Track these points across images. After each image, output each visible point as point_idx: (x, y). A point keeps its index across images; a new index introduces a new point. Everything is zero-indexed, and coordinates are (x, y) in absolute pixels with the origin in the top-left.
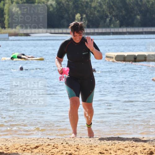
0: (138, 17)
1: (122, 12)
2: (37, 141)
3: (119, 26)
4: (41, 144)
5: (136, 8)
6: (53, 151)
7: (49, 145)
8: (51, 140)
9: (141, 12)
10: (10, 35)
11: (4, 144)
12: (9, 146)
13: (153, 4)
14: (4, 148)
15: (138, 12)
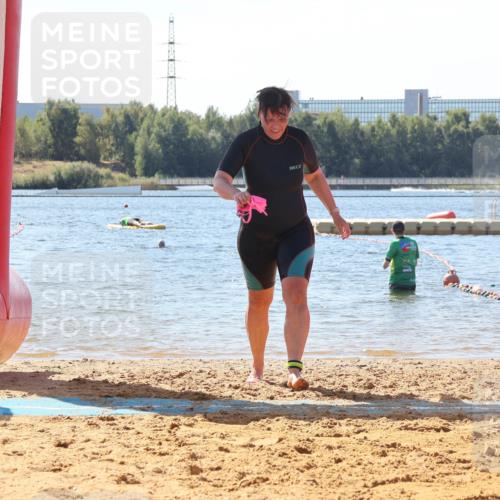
0: (357, 161)
1: (330, 152)
2: (182, 365)
4: (189, 370)
5: (353, 146)
6: (208, 381)
7: (201, 371)
8: (205, 363)
9: (361, 152)
10: (145, 187)
11: (128, 368)
12: (135, 372)
13: (381, 140)
14: (126, 375)
15: (357, 153)
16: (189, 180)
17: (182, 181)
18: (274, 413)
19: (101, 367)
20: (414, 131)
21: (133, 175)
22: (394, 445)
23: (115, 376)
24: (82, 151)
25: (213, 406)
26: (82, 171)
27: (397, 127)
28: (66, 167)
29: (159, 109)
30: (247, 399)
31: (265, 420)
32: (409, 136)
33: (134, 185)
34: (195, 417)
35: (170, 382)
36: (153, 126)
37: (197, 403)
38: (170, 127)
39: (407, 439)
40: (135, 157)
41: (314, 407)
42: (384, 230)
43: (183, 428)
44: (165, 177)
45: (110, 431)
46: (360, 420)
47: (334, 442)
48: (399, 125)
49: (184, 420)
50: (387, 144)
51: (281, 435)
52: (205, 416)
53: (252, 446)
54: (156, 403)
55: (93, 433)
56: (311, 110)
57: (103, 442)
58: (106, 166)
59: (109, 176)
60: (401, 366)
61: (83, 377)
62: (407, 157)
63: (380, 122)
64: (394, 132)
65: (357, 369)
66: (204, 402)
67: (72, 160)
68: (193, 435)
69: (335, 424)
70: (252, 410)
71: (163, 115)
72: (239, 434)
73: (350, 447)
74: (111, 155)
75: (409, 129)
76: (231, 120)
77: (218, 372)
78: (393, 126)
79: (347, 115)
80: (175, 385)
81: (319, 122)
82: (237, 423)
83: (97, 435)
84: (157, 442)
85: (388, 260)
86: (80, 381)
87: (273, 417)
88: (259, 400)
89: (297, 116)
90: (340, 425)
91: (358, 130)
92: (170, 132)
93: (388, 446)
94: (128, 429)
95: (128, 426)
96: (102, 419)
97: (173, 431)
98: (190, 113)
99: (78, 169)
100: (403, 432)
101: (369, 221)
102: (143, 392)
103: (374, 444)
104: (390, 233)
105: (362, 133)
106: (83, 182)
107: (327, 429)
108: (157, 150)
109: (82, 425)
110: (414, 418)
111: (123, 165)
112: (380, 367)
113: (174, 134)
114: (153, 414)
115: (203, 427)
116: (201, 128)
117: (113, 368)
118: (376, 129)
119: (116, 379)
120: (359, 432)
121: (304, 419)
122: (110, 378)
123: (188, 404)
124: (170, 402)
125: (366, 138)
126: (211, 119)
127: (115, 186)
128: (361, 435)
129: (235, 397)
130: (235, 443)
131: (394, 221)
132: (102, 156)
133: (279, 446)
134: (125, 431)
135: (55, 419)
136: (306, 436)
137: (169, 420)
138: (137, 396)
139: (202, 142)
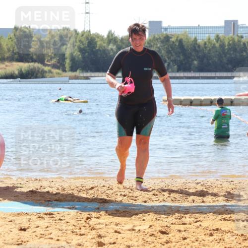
0: (196, 62)
1: (179, 57)
2: (93, 183)
3: (176, 70)
4: (97, 185)
5: (193, 53)
6: (108, 192)
7: (104, 186)
8: (106, 181)
9: (198, 57)
10: (71, 78)
11: (61, 184)
12: (65, 187)
13: (210, 50)
14: (60, 188)
15: (196, 58)
16: (97, 74)
17: (93, 74)
18: (146, 210)
19: (45, 184)
20: (229, 44)
21: (64, 71)
22: (217, 230)
23: (53, 189)
24: (35, 57)
25: (111, 207)
26: (34, 68)
27: (219, 42)
28: (25, 66)
29: (80, 32)
30: (131, 202)
31: (141, 215)
32: (226, 47)
33: (65, 76)
34: (101, 213)
35: (85, 192)
36: (76, 42)
37: (102, 204)
38: (86, 42)
39: (225, 226)
40: (66, 60)
41: (170, 207)
42: (211, 103)
43: (93, 219)
44: (83, 72)
45: (51, 221)
46: (197, 215)
47: (182, 227)
48: (221, 41)
49: (94, 214)
50: (214, 52)
51: (151, 223)
52: (106, 212)
53: (134, 230)
54: (78, 205)
55: (41, 223)
56: (169, 32)
57: (47, 228)
58: (48, 65)
59: (50, 72)
60: (221, 183)
61: (34, 189)
62: (225, 60)
63: (209, 39)
64: (217, 45)
65: (195, 185)
66: (105, 204)
67: (28, 62)
68: (99, 224)
69: (183, 217)
70: (134, 209)
71: (82, 35)
72: (126, 223)
73: (192, 230)
74: (51, 59)
75: (226, 43)
76: (122, 38)
77: (114, 187)
78: (217, 42)
79: (190, 35)
80: (89, 194)
81: (173, 39)
82: (125, 217)
83: (43, 223)
84: (78, 228)
85: (214, 120)
86: (33, 192)
87: (146, 213)
88: (138, 203)
89: (161, 36)
90: (185, 218)
91: (197, 44)
92: (86, 46)
93: (214, 230)
94: (61, 220)
95: (61, 218)
96: (46, 214)
97: (87, 221)
98: (98, 34)
99: (32, 67)
100: (223, 222)
101: (203, 98)
102: (70, 199)
103: (206, 229)
104: (215, 105)
105: (199, 46)
106: (35, 75)
107: (178, 220)
108: (79, 56)
109: (34, 218)
110: (229, 214)
111: (59, 65)
112: (209, 184)
113: (88, 46)
114: (76, 211)
115: (105, 219)
116: (104, 43)
117: (52, 184)
118: (207, 43)
119: (54, 190)
120: (196, 222)
121: (164, 214)
122: (50, 190)
123: (97, 205)
124: (86, 204)
125: (201, 48)
126: (110, 37)
127: (54, 77)
128: (198, 224)
129: (124, 201)
130: (124, 228)
131: (217, 97)
132: (46, 60)
133: (150, 230)
134: (59, 221)
135: (18, 214)
136: (166, 224)
137: (85, 215)
138: (66, 201)
139: (105, 51)
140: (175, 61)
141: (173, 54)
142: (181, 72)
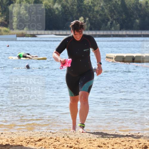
0: (137, 21)
1: (122, 16)
2: (41, 135)
3: (119, 29)
4: (44, 137)
5: (135, 12)
6: (55, 143)
7: (51, 138)
8: (53, 133)
9: (140, 16)
10: (18, 36)
11: (10, 136)
12: (14, 138)
14: (9, 140)
15: (138, 16)
17: (39, 32)
23: (3, 140)
33: (12, 34)
35: (34, 144)
80: (37, 146)
91: (138, 3)
105: (141, 5)
111: (6, 23)
119: (4, 142)
139: (50, 10)
140: (117, 20)
141: (116, 13)
142: (124, 30)
